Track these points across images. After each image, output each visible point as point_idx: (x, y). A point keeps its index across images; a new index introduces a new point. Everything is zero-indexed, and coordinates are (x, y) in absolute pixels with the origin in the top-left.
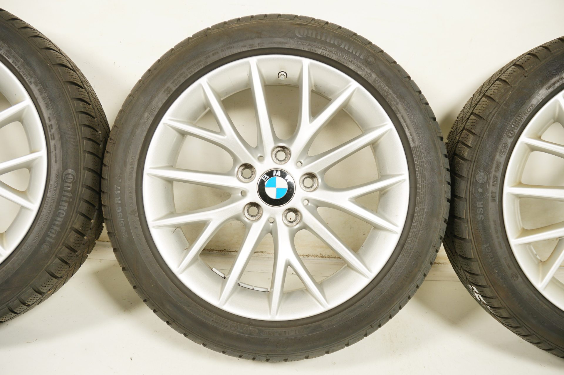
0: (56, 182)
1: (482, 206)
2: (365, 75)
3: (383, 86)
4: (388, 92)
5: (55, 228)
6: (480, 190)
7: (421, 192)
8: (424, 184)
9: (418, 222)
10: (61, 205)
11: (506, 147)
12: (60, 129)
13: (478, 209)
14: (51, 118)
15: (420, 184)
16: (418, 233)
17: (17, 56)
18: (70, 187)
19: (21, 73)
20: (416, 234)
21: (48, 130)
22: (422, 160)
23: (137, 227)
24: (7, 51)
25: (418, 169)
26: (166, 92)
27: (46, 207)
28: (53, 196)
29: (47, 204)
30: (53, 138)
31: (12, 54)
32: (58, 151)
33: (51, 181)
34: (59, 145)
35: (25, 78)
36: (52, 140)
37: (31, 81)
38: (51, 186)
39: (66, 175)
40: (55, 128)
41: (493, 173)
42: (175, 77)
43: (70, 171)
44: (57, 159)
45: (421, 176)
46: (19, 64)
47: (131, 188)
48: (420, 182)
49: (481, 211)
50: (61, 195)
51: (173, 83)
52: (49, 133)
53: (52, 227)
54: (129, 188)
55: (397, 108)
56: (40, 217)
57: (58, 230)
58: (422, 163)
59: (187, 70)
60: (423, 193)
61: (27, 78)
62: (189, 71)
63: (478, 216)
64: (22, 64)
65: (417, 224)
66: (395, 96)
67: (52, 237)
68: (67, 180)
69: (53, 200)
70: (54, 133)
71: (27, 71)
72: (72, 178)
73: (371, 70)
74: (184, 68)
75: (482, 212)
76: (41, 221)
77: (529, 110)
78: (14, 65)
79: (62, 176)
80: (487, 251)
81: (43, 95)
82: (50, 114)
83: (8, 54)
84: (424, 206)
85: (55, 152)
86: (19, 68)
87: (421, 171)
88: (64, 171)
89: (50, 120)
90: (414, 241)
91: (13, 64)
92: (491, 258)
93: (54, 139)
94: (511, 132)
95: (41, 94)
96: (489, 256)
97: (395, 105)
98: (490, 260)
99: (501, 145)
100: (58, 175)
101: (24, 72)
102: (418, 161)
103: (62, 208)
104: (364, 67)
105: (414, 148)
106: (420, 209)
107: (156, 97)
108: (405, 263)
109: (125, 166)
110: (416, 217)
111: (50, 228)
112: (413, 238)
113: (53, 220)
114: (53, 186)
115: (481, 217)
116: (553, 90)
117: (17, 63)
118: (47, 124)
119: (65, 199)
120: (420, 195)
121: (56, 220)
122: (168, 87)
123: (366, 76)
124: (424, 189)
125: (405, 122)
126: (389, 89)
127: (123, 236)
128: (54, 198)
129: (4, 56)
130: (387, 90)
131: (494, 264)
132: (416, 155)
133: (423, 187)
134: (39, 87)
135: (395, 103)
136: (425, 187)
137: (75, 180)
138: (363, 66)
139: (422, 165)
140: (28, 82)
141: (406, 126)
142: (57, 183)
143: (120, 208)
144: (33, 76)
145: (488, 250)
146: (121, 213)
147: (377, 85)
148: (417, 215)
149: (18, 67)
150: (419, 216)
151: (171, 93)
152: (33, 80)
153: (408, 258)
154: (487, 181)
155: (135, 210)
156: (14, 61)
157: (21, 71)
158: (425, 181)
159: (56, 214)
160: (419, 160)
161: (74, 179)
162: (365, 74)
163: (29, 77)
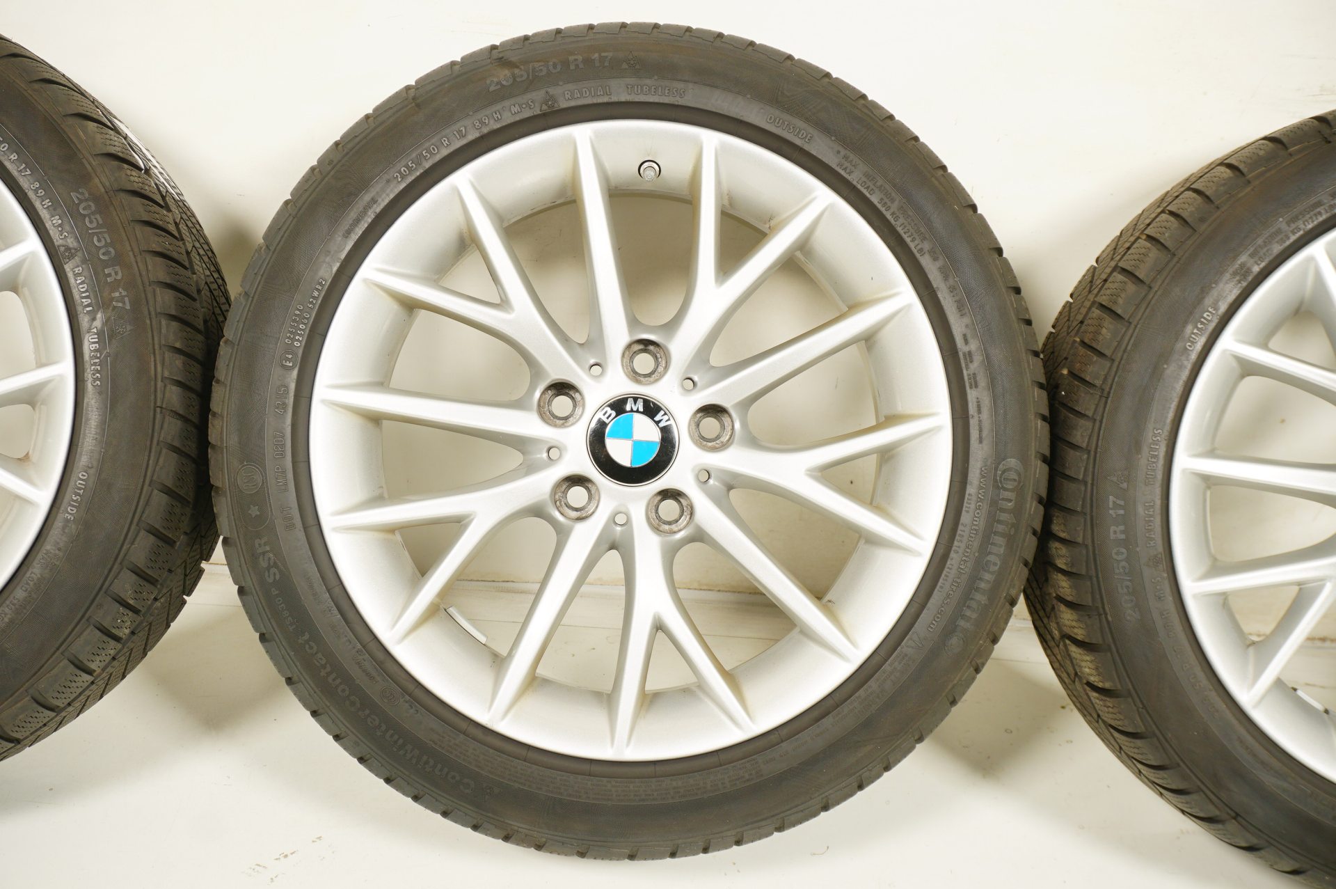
0: (980, 488)
5: (978, 596)
10: (992, 544)
12: (988, 362)
14: (969, 336)
17: (888, 187)
18: (1010, 501)
19: (899, 229)
21: (963, 365)
23: (1162, 595)
24: (866, 175)
26: (1238, 278)
27: (959, 547)
28: (975, 523)
29: (961, 541)
30: (973, 384)
31: (879, 184)
32: (985, 415)
33: (968, 487)
34: (986, 401)
35: (908, 240)
36: (971, 388)
37: (922, 249)
38: (970, 497)
39: (1004, 472)
40: (978, 359)
42: (1260, 241)
43: (1012, 462)
44: (985, 434)
46: (894, 207)
47: (1152, 504)
50: (992, 519)
51: (1252, 256)
52: (965, 372)
53: (970, 597)
54: (1147, 504)
56: (944, 572)
57: (983, 603)
59: (1288, 224)
61: (913, 241)
62: (1293, 226)
64: (901, 208)
67: (971, 618)
68: (1006, 484)
69: (975, 532)
70: (976, 372)
71: (913, 224)
72: (1017, 478)
74: (1281, 219)
76: (946, 580)
78: (883, 210)
79: (995, 475)
81: (951, 281)
82: (967, 326)
83: (869, 183)
85: (979, 417)
86: (895, 216)
88: (999, 464)
89: (966, 342)
91: (879, 206)
93: (976, 386)
95: (946, 278)
100: (986, 471)
101: (905, 227)
103: (995, 549)
107: (1213, 288)
109: (1139, 450)
111: (967, 597)
113: (974, 578)
114: (974, 498)
117: (889, 204)
118: (959, 350)
119: (1000, 528)
121: (981, 579)
122: (1242, 266)
127: (1128, 618)
128: (977, 528)
129: (859, 187)
134: (940, 263)
137: (1022, 484)
140: (915, 251)
142: (984, 490)
143: (1124, 550)
144: (927, 237)
146: (1124, 563)
149: (893, 214)
151: (1250, 278)
152: (926, 246)
155: (1160, 556)
156: (882, 199)
157: (898, 223)
159: (980, 565)
161: (1019, 482)
163: (917, 237)
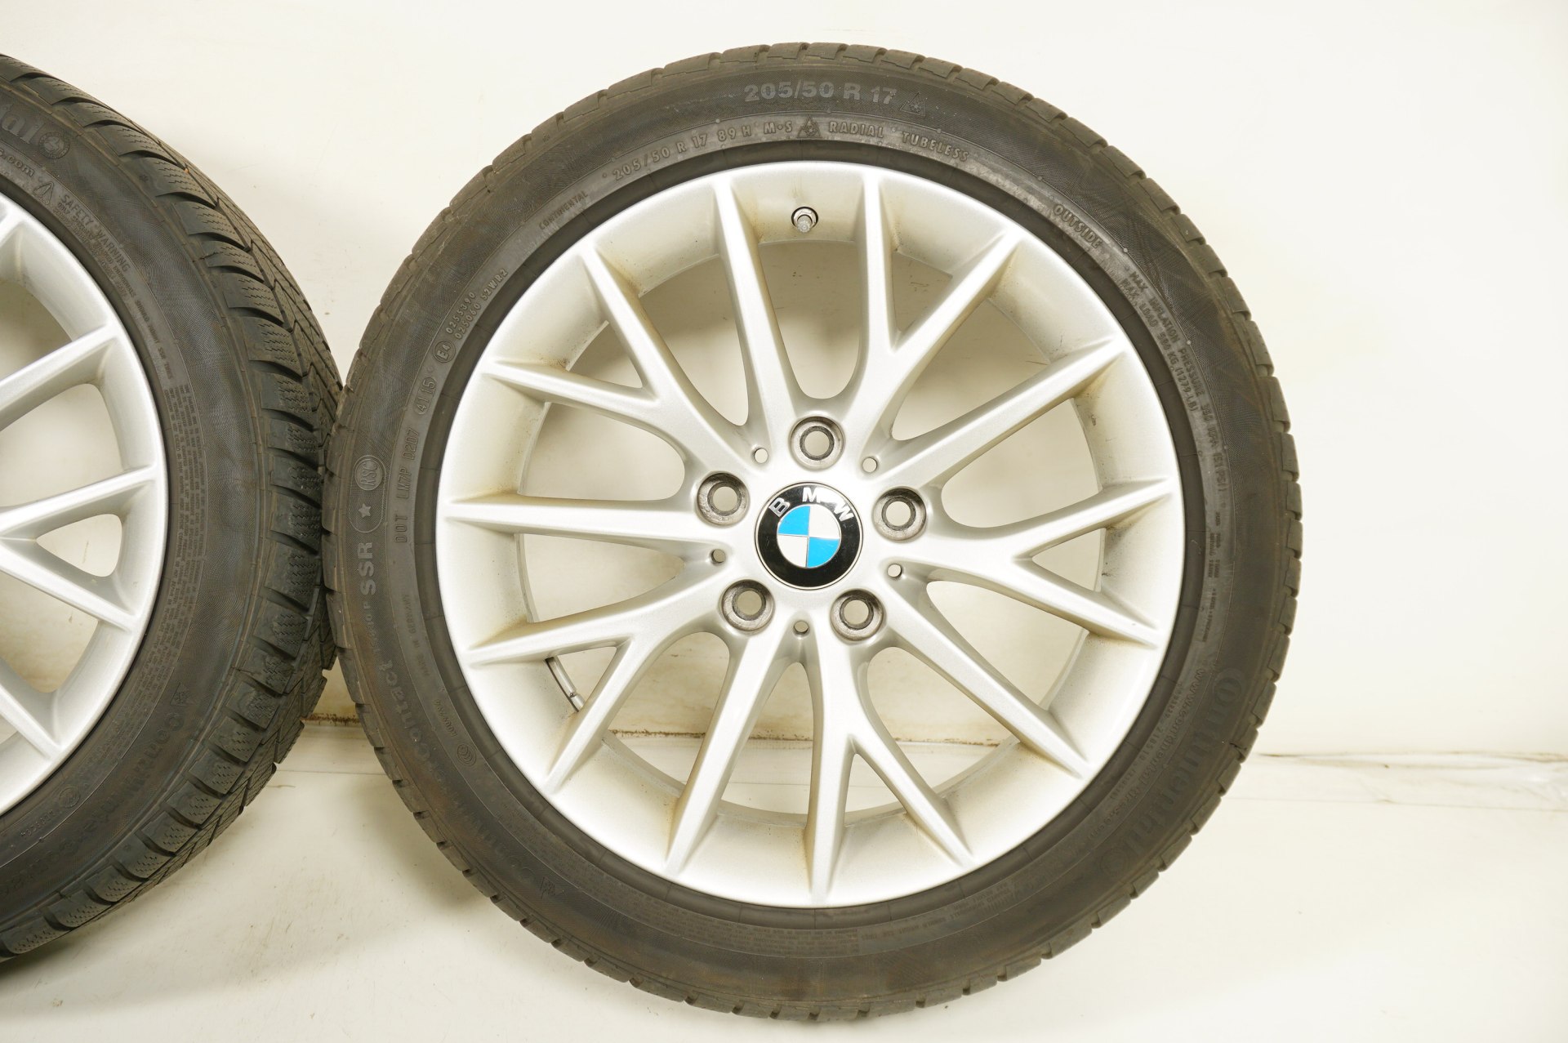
1: (370, 556)
2: (35, 189)
3: (86, 220)
4: (100, 235)
6: (365, 510)
7: (191, 517)
8: (198, 495)
9: (183, 601)
11: (432, 388)
13: (361, 566)
15: (187, 494)
16: (183, 631)
20: (177, 633)
22: (194, 427)
25: (184, 451)
41: (397, 462)
45: (191, 472)
48: (188, 487)
49: (369, 568)
55: (124, 280)
58: (195, 435)
60: (197, 519)
63: (362, 584)
65: (179, 606)
66: (118, 247)
73: (53, 173)
75: (371, 573)
77: (492, 285)
80: (389, 682)
84: (200, 553)
87: (192, 457)
90: (169, 654)
92: (401, 702)
94: (444, 346)
96: (395, 698)
97: (118, 271)
98: (399, 709)
99: (418, 383)
102: (183, 428)
104: (34, 167)
105: (172, 391)
106: (188, 563)
108: (146, 714)
110: (177, 586)
112: (168, 645)
115: (368, 586)
116: (558, 228)
120: (189, 524)
123: (38, 192)
124: (198, 508)
125: (147, 320)
126: (103, 228)
130: (96, 231)
131: (408, 720)
132: (177, 411)
133: (195, 501)
135: (120, 268)
136: (203, 501)
138: (29, 163)
139: (193, 439)
141: (147, 331)
145: (392, 679)
147: (69, 217)
148: (180, 580)
150: (185, 583)
153: (153, 701)
154: (382, 483)
158: (203, 484)
160: (185, 425)
162: (36, 185)
